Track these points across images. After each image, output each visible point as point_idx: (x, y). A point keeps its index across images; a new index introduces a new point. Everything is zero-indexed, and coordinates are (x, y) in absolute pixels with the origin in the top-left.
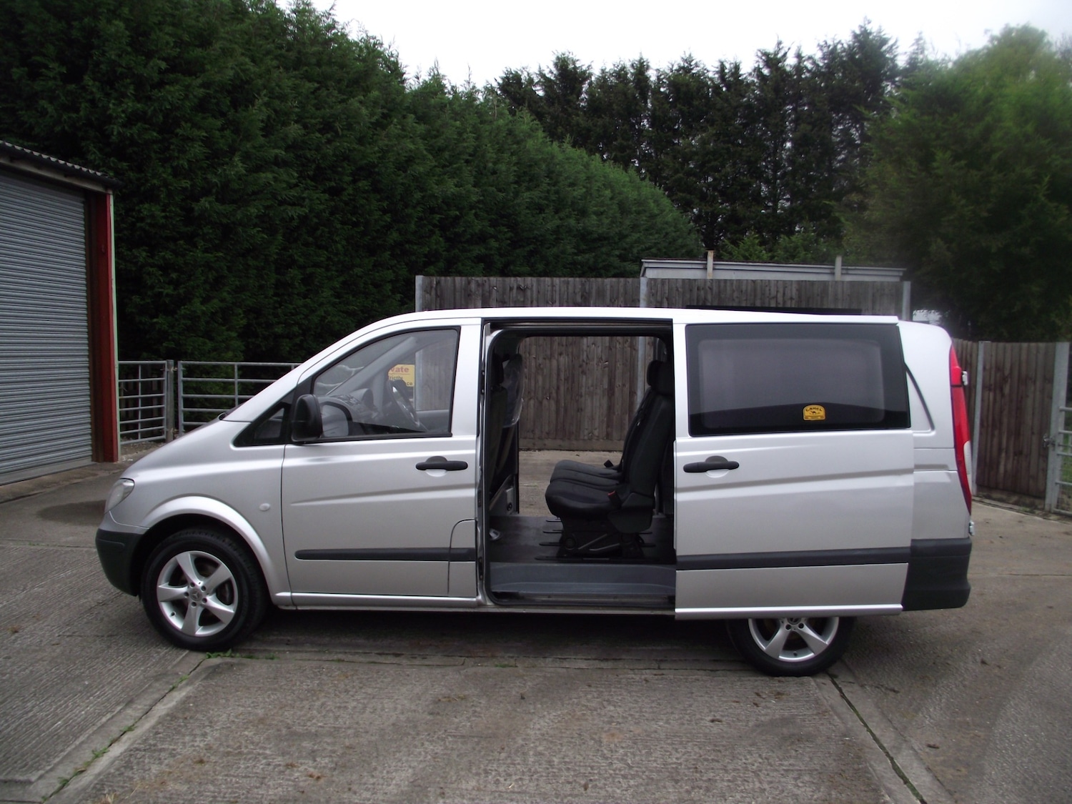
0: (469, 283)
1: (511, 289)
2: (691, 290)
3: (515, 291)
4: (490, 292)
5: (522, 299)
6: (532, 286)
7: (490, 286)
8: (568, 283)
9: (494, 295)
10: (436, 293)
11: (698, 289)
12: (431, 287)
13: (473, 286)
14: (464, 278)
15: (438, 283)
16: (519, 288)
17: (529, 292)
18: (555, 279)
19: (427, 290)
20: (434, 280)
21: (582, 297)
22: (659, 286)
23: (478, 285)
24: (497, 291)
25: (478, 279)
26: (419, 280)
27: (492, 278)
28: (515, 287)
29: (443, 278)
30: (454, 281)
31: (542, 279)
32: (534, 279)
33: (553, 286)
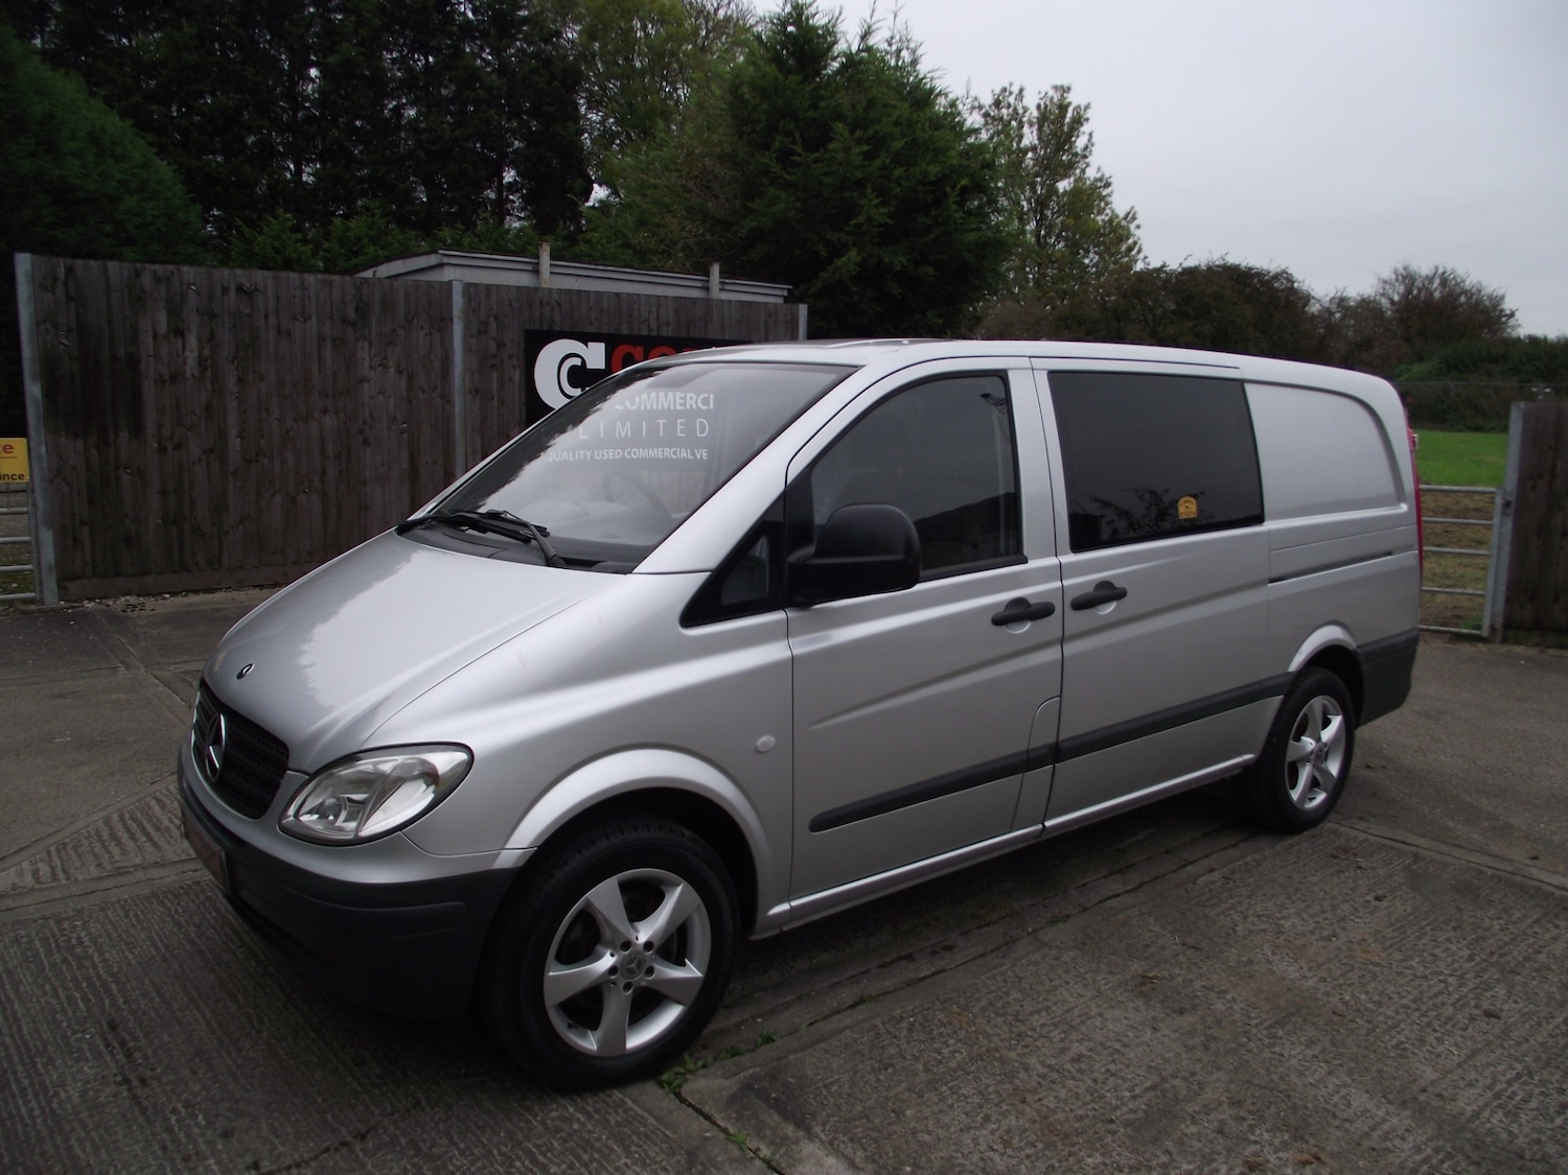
0: (138, 274)
1: (225, 290)
2: (530, 306)
3: (232, 294)
4: (183, 294)
5: (247, 311)
6: (265, 286)
7: (181, 284)
8: (331, 284)
9: (192, 299)
10: (67, 293)
11: (541, 304)
12: (55, 279)
13: (147, 280)
14: (126, 265)
15: (70, 271)
16: (240, 289)
17: (260, 298)
18: (306, 276)
19: (44, 284)
20: (61, 265)
21: (357, 309)
22: (482, 296)
23: (158, 280)
24: (198, 294)
25: (156, 267)
26: (23, 262)
27: (185, 268)
28: (233, 287)
29: (79, 262)
30: (105, 270)
31: (283, 274)
32: (268, 274)
33: (304, 288)
